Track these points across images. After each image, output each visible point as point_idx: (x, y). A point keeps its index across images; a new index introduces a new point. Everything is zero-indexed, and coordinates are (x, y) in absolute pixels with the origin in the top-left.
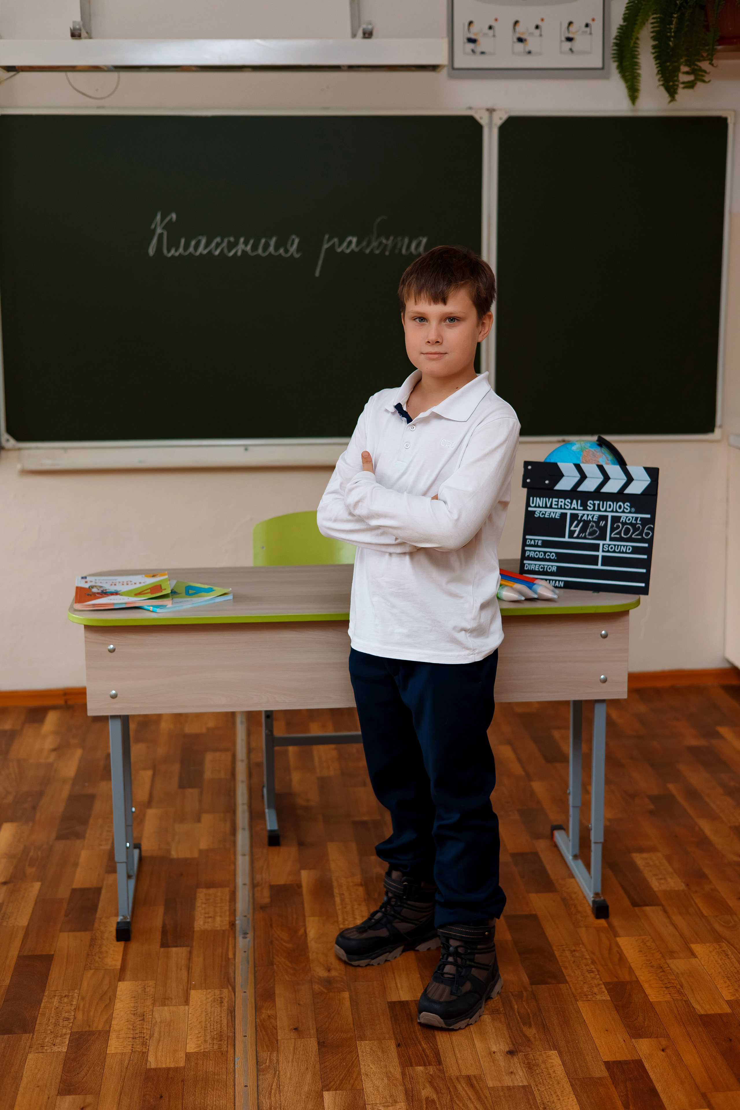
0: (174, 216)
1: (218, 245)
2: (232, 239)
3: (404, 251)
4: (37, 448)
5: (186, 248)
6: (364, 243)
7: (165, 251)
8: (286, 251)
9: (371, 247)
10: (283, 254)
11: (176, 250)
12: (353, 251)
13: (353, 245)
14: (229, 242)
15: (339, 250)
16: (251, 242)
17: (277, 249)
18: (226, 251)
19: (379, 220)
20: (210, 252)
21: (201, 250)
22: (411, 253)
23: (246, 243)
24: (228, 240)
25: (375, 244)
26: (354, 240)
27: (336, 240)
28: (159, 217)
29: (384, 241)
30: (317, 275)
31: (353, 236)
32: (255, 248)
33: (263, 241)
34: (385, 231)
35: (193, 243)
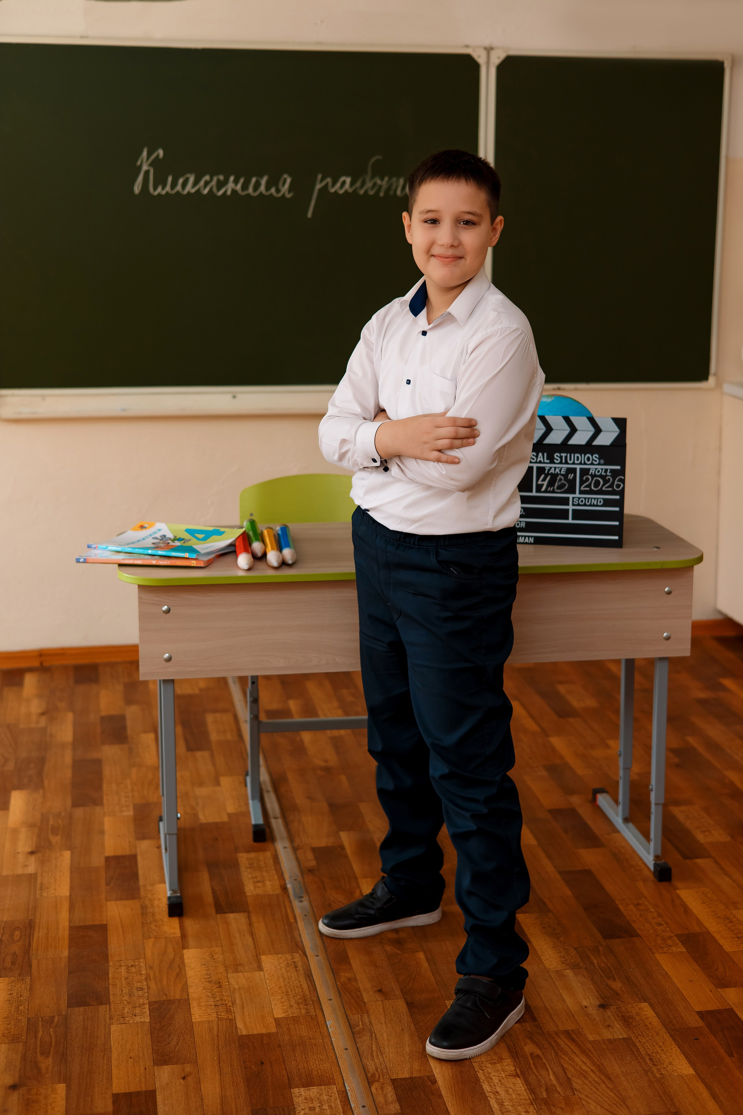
0: (161, 152)
1: (206, 183)
2: (221, 177)
3: (400, 191)
4: (12, 395)
5: (173, 186)
6: (358, 184)
7: (151, 189)
8: (277, 191)
9: (365, 188)
10: (275, 194)
11: (163, 189)
12: (346, 191)
13: (347, 186)
14: (218, 181)
15: (332, 190)
16: (242, 180)
18: (215, 190)
19: (374, 159)
20: (198, 191)
21: (189, 188)
23: (236, 182)
24: (217, 178)
25: (369, 184)
26: (348, 181)
27: (329, 180)
28: (145, 153)
29: (379, 182)
30: (310, 215)
31: (347, 175)
32: (245, 187)
33: (254, 180)
34: (379, 171)
35: (181, 181)
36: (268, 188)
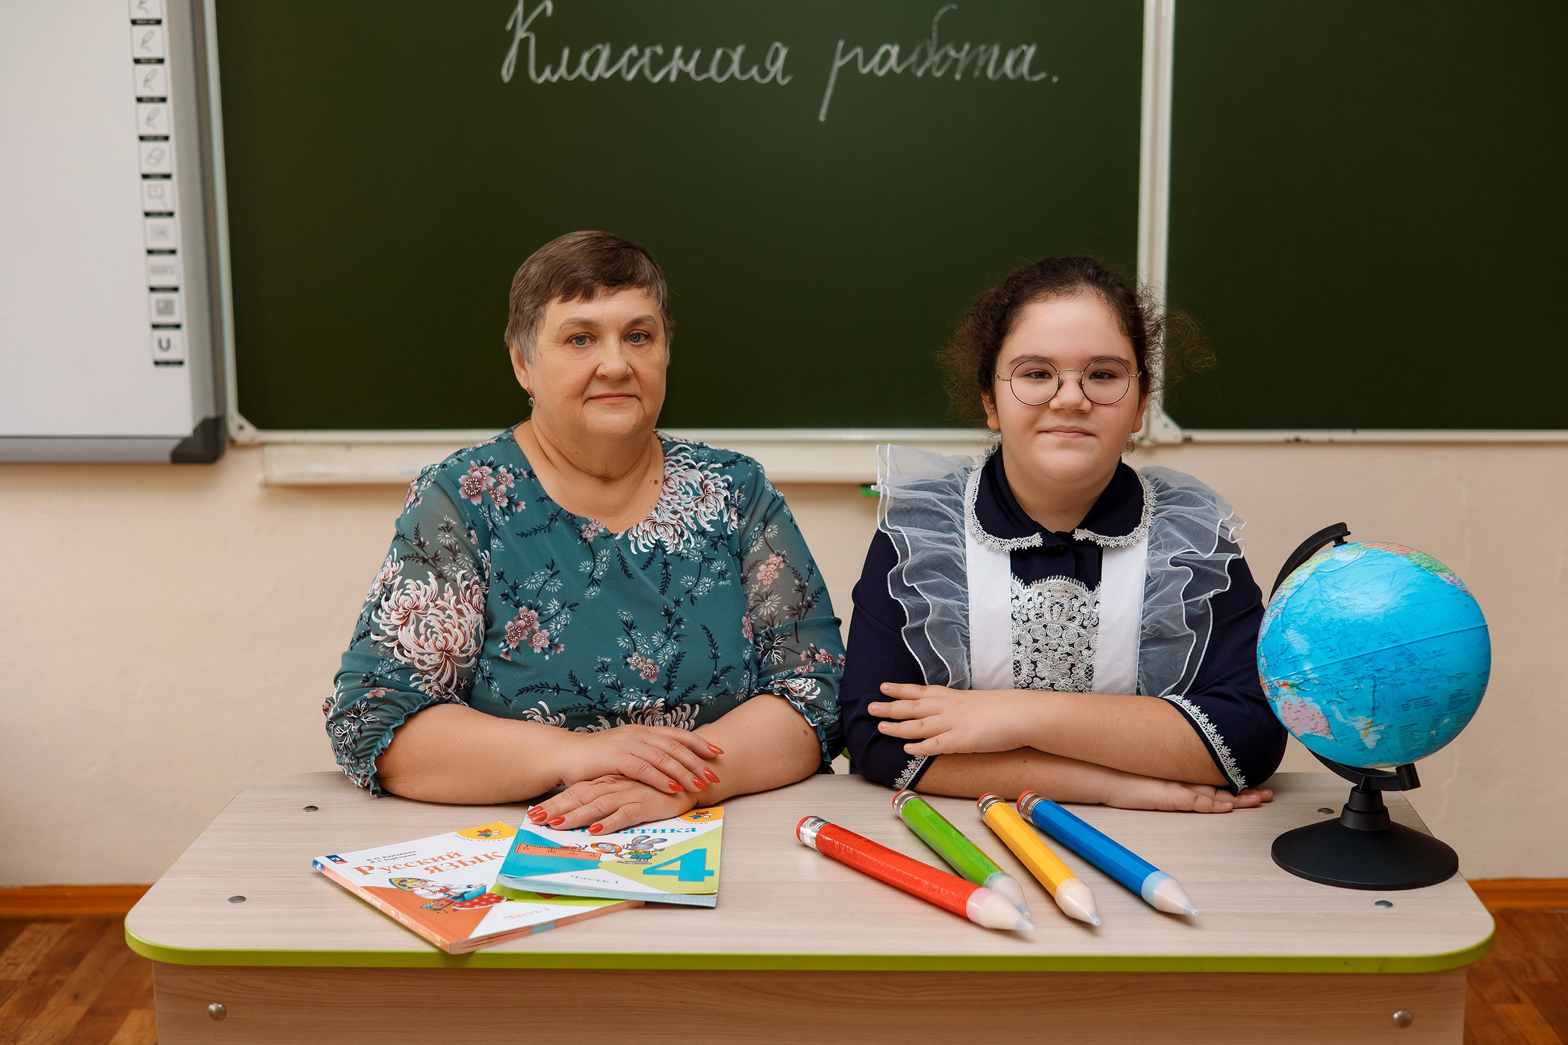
0: (549, 6)
1: (632, 61)
2: (659, 49)
3: (990, 73)
4: (294, 443)
5: (572, 66)
6: (914, 58)
7: (532, 74)
8: (763, 73)
9: (927, 64)
10: (757, 78)
11: (553, 72)
12: (891, 71)
13: (893, 61)
14: (654, 55)
15: (865, 71)
16: (697, 54)
17: (744, 68)
18: (647, 72)
19: (942, 12)
20: (618, 74)
21: (601, 71)
22: (1004, 76)
23: (686, 57)
24: (651, 53)
25: (934, 58)
26: (895, 51)
27: (859, 50)
28: (520, 8)
29: (953, 53)
30: (822, 118)
31: (892, 44)
32: (702, 67)
33: (719, 52)
34: (952, 34)
35: (586, 57)
36: (744, 69)
